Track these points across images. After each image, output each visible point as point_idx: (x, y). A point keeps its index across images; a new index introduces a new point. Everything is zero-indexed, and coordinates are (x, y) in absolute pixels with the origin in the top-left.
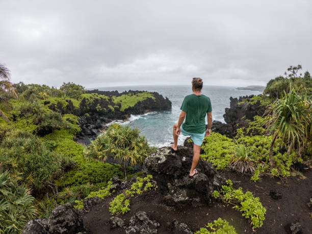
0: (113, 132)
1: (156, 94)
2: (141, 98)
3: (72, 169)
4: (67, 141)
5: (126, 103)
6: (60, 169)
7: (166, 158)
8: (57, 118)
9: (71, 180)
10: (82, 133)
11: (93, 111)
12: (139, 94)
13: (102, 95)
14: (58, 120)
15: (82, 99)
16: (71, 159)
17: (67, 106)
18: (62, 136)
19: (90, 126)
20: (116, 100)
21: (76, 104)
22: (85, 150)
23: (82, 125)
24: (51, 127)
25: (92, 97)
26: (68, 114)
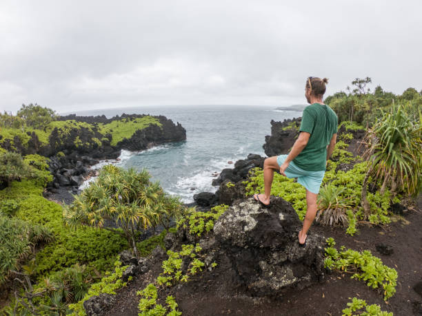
0: (109, 179)
1: (162, 119)
2: (141, 126)
3: (47, 243)
4: (32, 199)
5: (118, 133)
6: (29, 247)
7: (256, 219)
8: (14, 162)
9: (48, 262)
10: (56, 184)
11: (70, 148)
12: (137, 119)
13: (82, 122)
14: (16, 165)
15: (53, 129)
16: (43, 227)
17: (30, 142)
18: (25, 190)
19: (66, 171)
20: (104, 129)
21: (44, 137)
22: (66, 211)
23: (55, 171)
24: (7, 177)
25: (67, 125)
26: (31, 155)
